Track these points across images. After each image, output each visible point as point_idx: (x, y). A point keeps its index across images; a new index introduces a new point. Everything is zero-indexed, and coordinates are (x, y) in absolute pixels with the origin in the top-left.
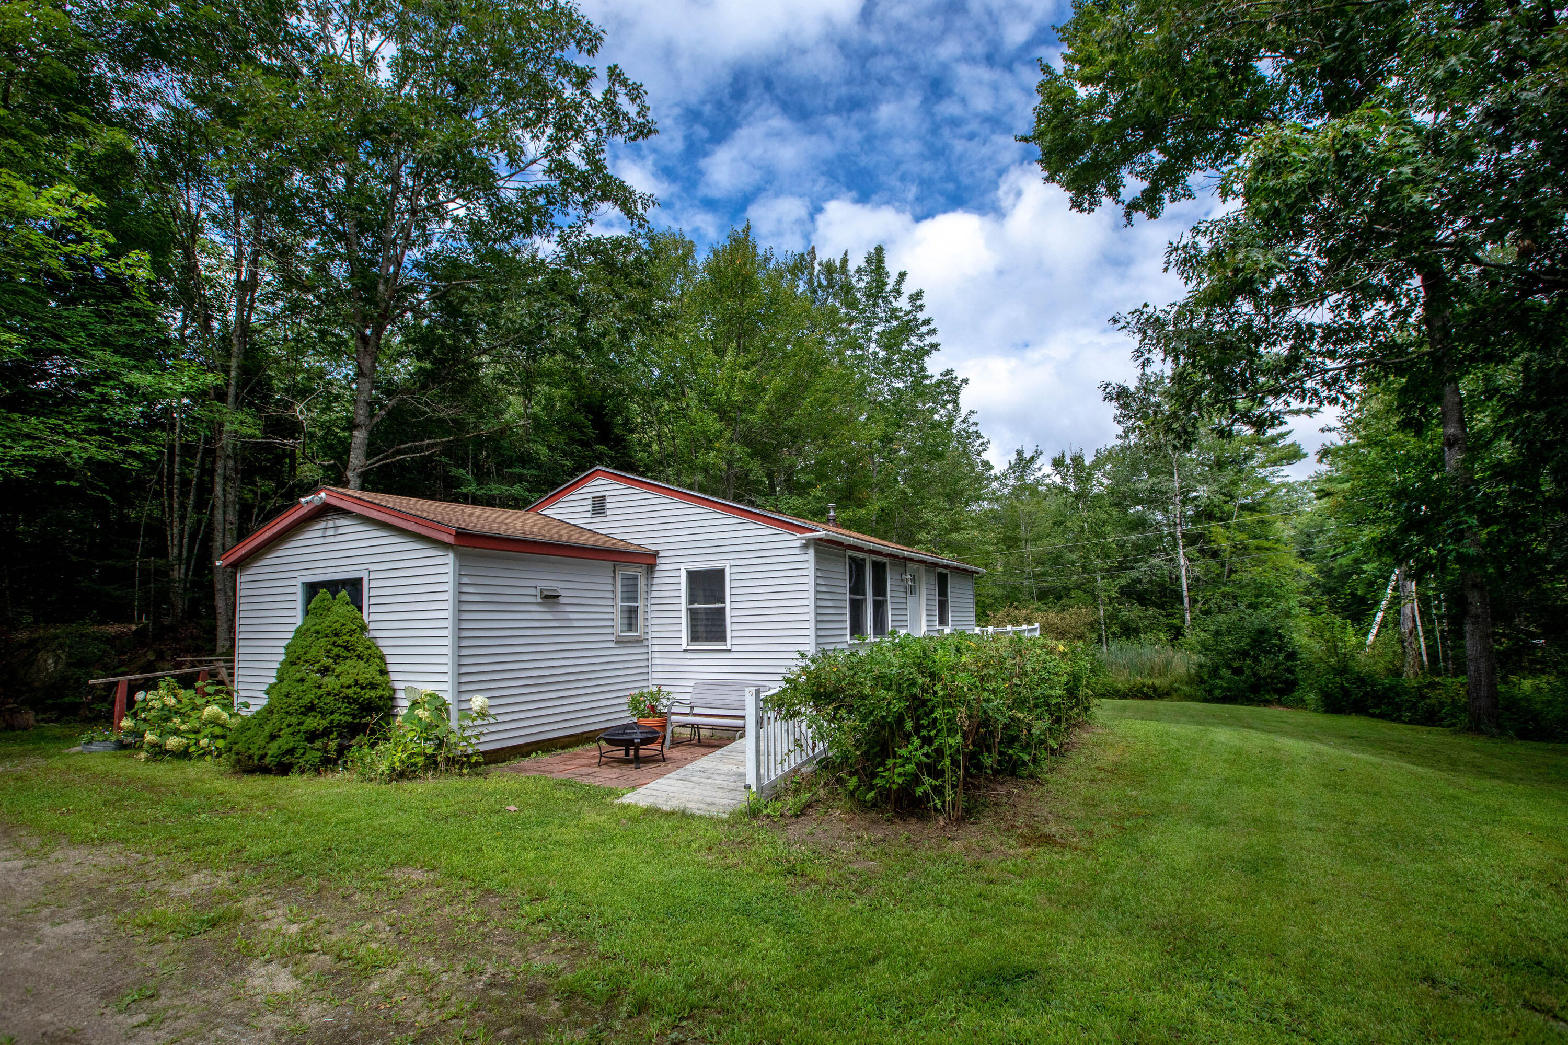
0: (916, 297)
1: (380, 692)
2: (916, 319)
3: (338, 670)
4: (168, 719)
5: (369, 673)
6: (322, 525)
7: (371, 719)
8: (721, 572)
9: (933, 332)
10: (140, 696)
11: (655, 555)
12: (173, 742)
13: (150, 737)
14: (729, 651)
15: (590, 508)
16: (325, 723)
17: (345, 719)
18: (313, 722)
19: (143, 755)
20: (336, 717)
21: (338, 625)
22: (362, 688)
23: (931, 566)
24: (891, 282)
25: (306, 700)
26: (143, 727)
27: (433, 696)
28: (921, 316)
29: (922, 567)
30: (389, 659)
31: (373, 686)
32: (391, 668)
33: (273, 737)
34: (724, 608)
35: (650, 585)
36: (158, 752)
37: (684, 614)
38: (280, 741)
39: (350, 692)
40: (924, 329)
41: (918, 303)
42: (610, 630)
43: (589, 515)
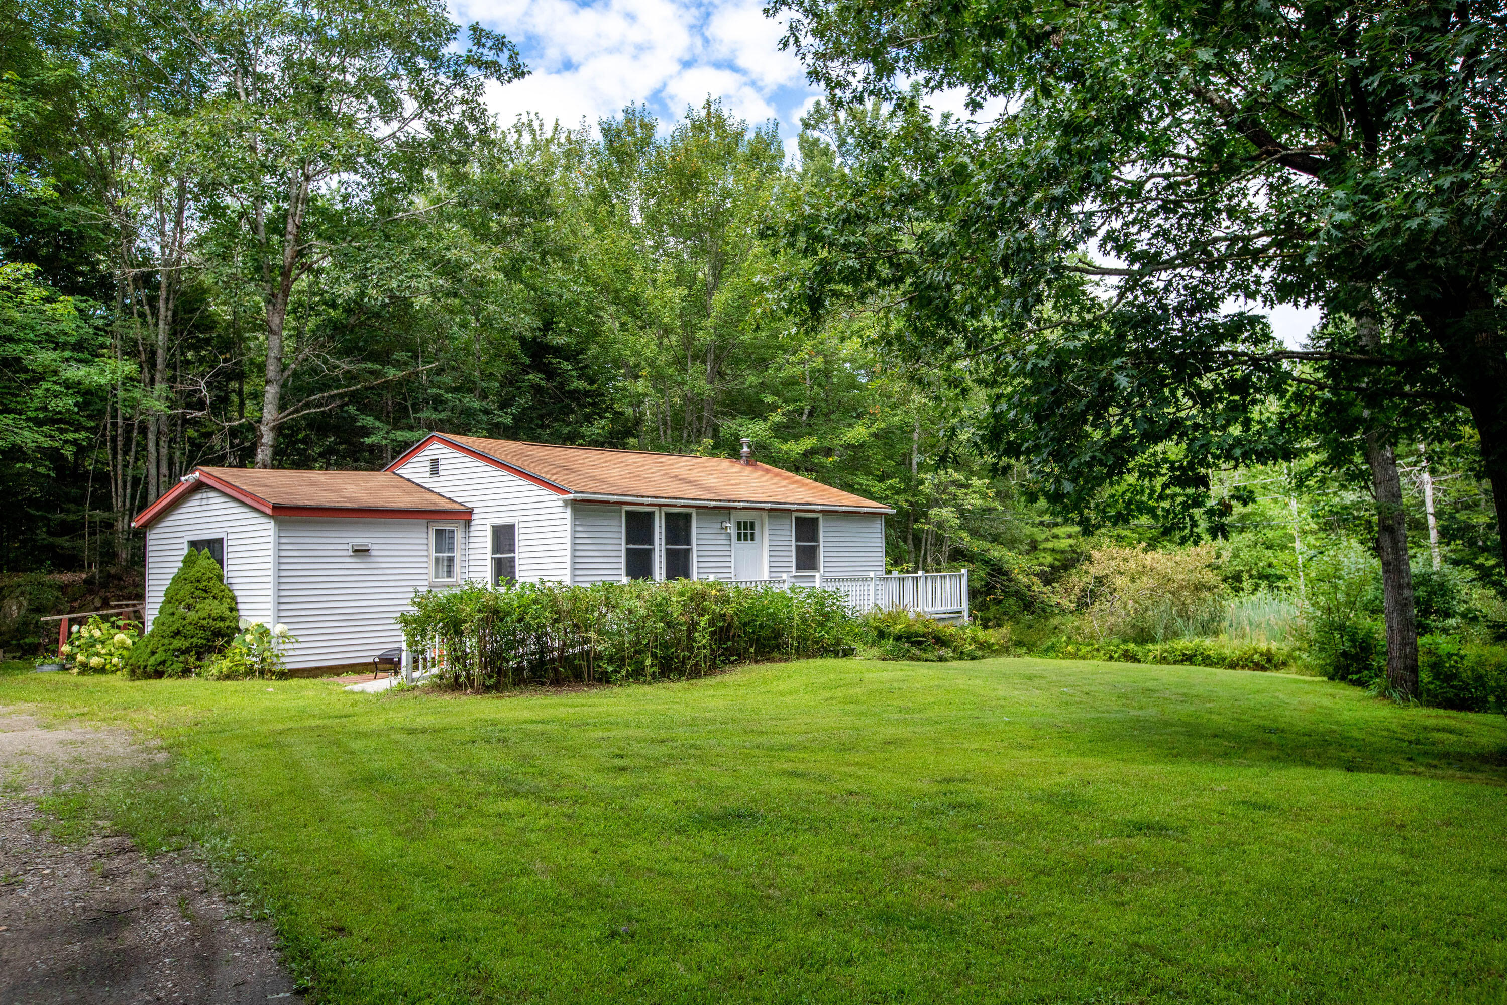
1: (227, 623)
3: (198, 606)
4: (93, 646)
5: (223, 609)
6: (200, 496)
7: (219, 642)
8: (512, 527)
11: (472, 511)
12: (95, 661)
13: (80, 658)
15: (428, 469)
16: (187, 644)
17: (200, 641)
18: (177, 643)
19: (76, 671)
20: (195, 640)
21: (201, 574)
23: (777, 512)
25: (174, 628)
26: (76, 650)
27: (260, 626)
29: (765, 514)
30: (239, 600)
31: (222, 619)
32: (240, 606)
34: (514, 558)
35: (466, 538)
36: (85, 669)
37: (489, 562)
38: (157, 656)
39: (205, 622)
42: (424, 577)
43: (428, 475)
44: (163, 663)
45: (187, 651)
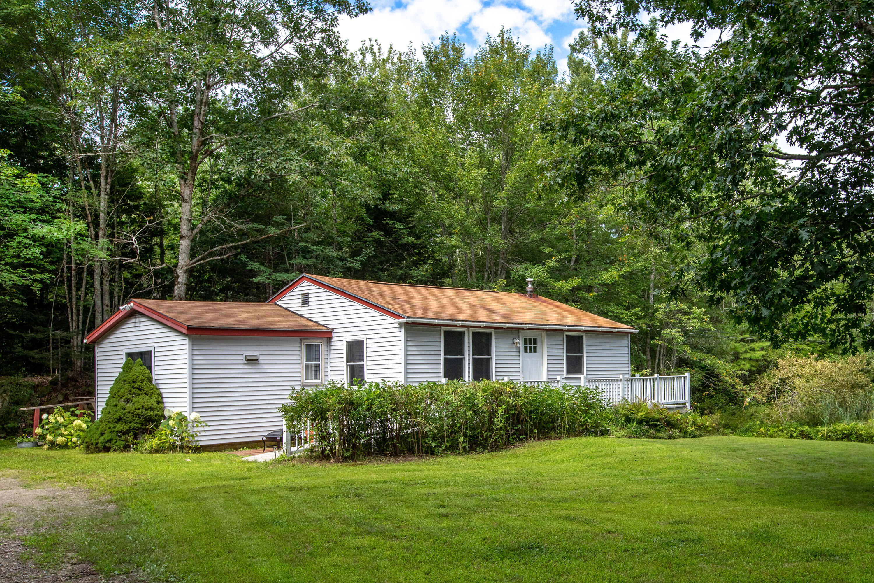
1: (156, 412)
3: (134, 400)
4: (58, 429)
5: (152, 402)
6: (134, 320)
7: (150, 426)
8: (362, 342)
10: (45, 416)
11: (331, 331)
12: (60, 440)
13: (49, 437)
15: (300, 301)
16: (126, 427)
17: (137, 425)
18: (120, 427)
19: (46, 447)
20: (132, 424)
21: (135, 376)
22: (146, 410)
23: (553, 332)
25: (117, 416)
26: (45, 432)
27: (180, 414)
29: (544, 333)
30: (164, 395)
31: (152, 409)
32: (165, 400)
33: (102, 434)
34: (364, 365)
35: (329, 350)
36: (53, 445)
37: (345, 368)
38: (105, 436)
39: (139, 412)
42: (298, 379)
43: (300, 305)
44: (110, 441)
45: (127, 433)
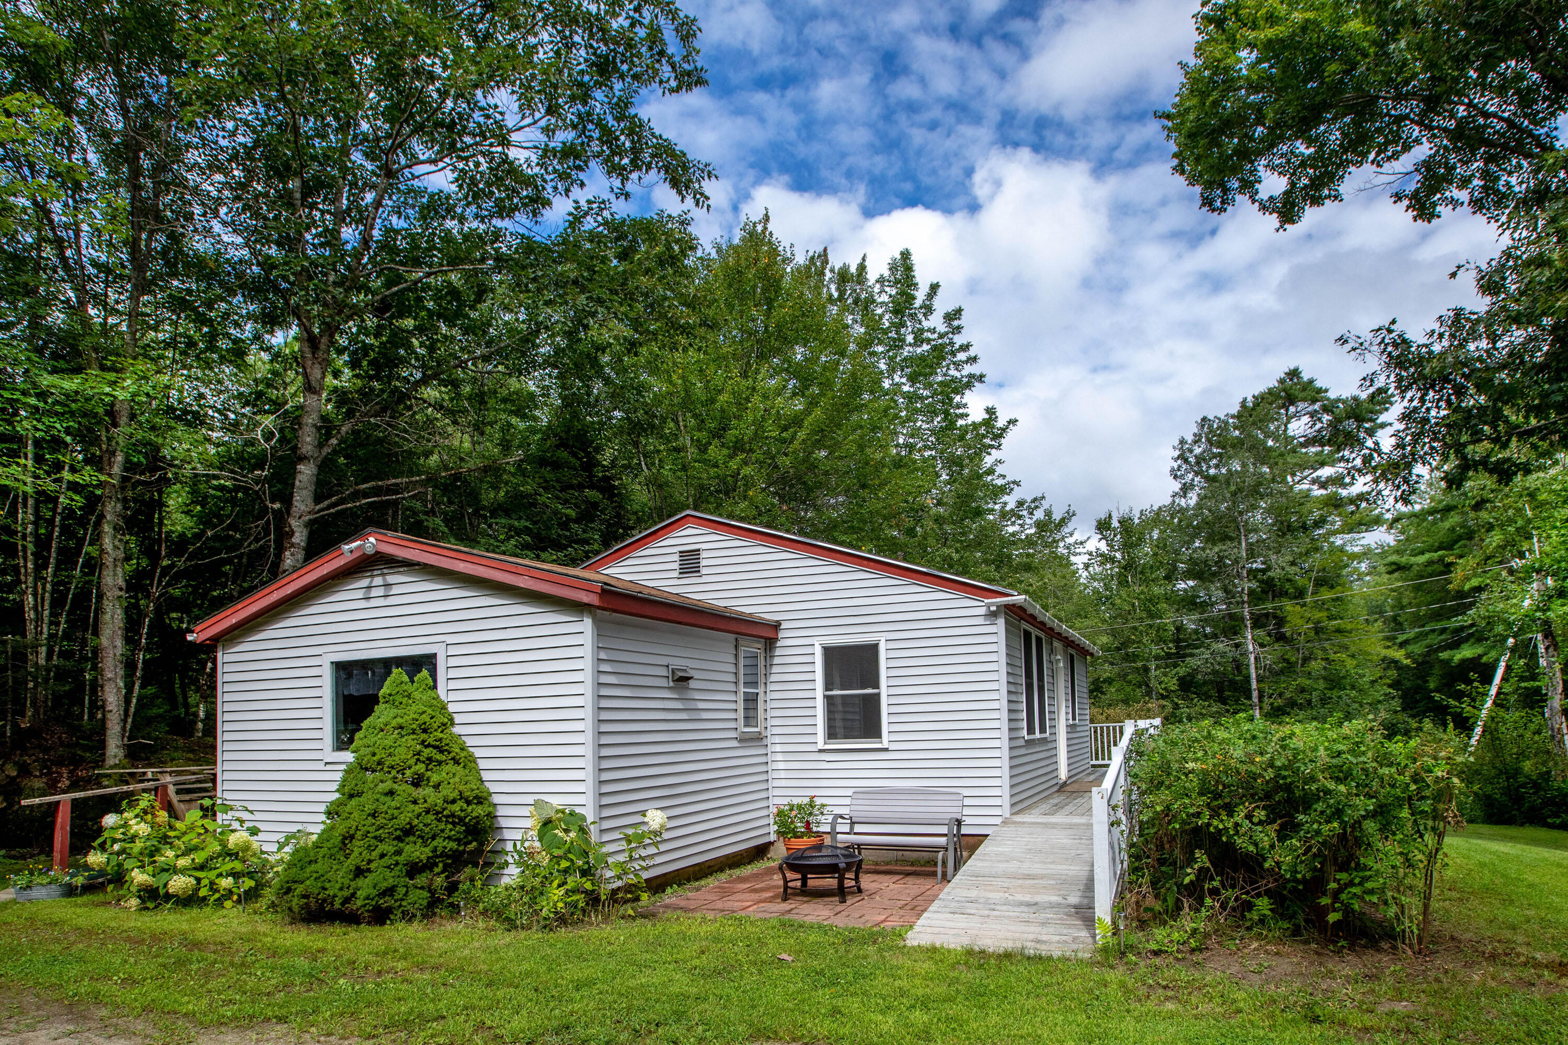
0: (953, 316)
1: (483, 809)
2: (952, 344)
3: (434, 779)
6: (365, 582)
8: (873, 648)
9: (973, 360)
10: (110, 818)
11: (776, 626)
12: (179, 884)
13: (139, 877)
14: (886, 750)
15: (676, 566)
17: (450, 845)
18: (416, 851)
19: (134, 902)
20: (439, 843)
21: (425, 718)
22: (469, 803)
23: (1067, 645)
24: (920, 296)
26: (122, 862)
27: (577, 813)
28: (959, 340)
29: (1061, 646)
31: (476, 800)
33: (359, 872)
34: (878, 695)
35: (769, 665)
36: (157, 898)
37: (820, 703)
38: (370, 879)
40: (962, 356)
41: (956, 323)
42: (732, 725)
43: (676, 574)
45: (429, 866)
